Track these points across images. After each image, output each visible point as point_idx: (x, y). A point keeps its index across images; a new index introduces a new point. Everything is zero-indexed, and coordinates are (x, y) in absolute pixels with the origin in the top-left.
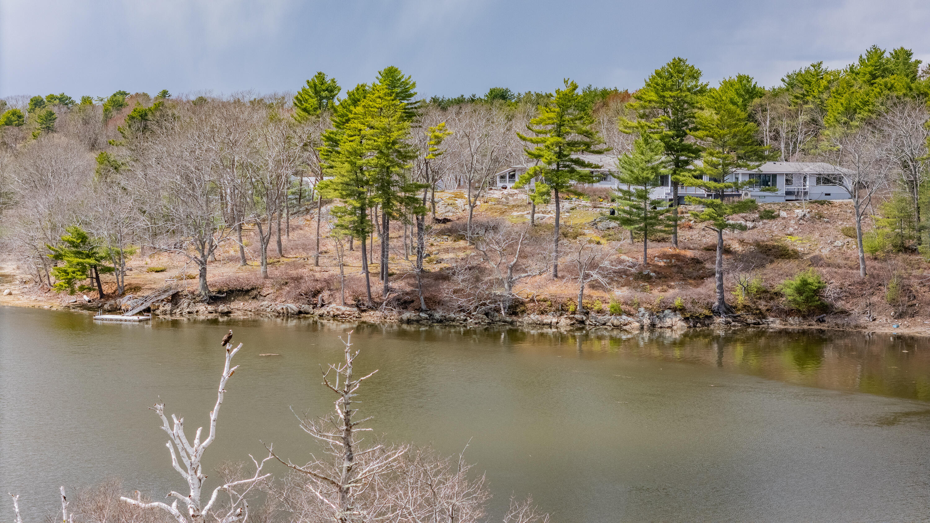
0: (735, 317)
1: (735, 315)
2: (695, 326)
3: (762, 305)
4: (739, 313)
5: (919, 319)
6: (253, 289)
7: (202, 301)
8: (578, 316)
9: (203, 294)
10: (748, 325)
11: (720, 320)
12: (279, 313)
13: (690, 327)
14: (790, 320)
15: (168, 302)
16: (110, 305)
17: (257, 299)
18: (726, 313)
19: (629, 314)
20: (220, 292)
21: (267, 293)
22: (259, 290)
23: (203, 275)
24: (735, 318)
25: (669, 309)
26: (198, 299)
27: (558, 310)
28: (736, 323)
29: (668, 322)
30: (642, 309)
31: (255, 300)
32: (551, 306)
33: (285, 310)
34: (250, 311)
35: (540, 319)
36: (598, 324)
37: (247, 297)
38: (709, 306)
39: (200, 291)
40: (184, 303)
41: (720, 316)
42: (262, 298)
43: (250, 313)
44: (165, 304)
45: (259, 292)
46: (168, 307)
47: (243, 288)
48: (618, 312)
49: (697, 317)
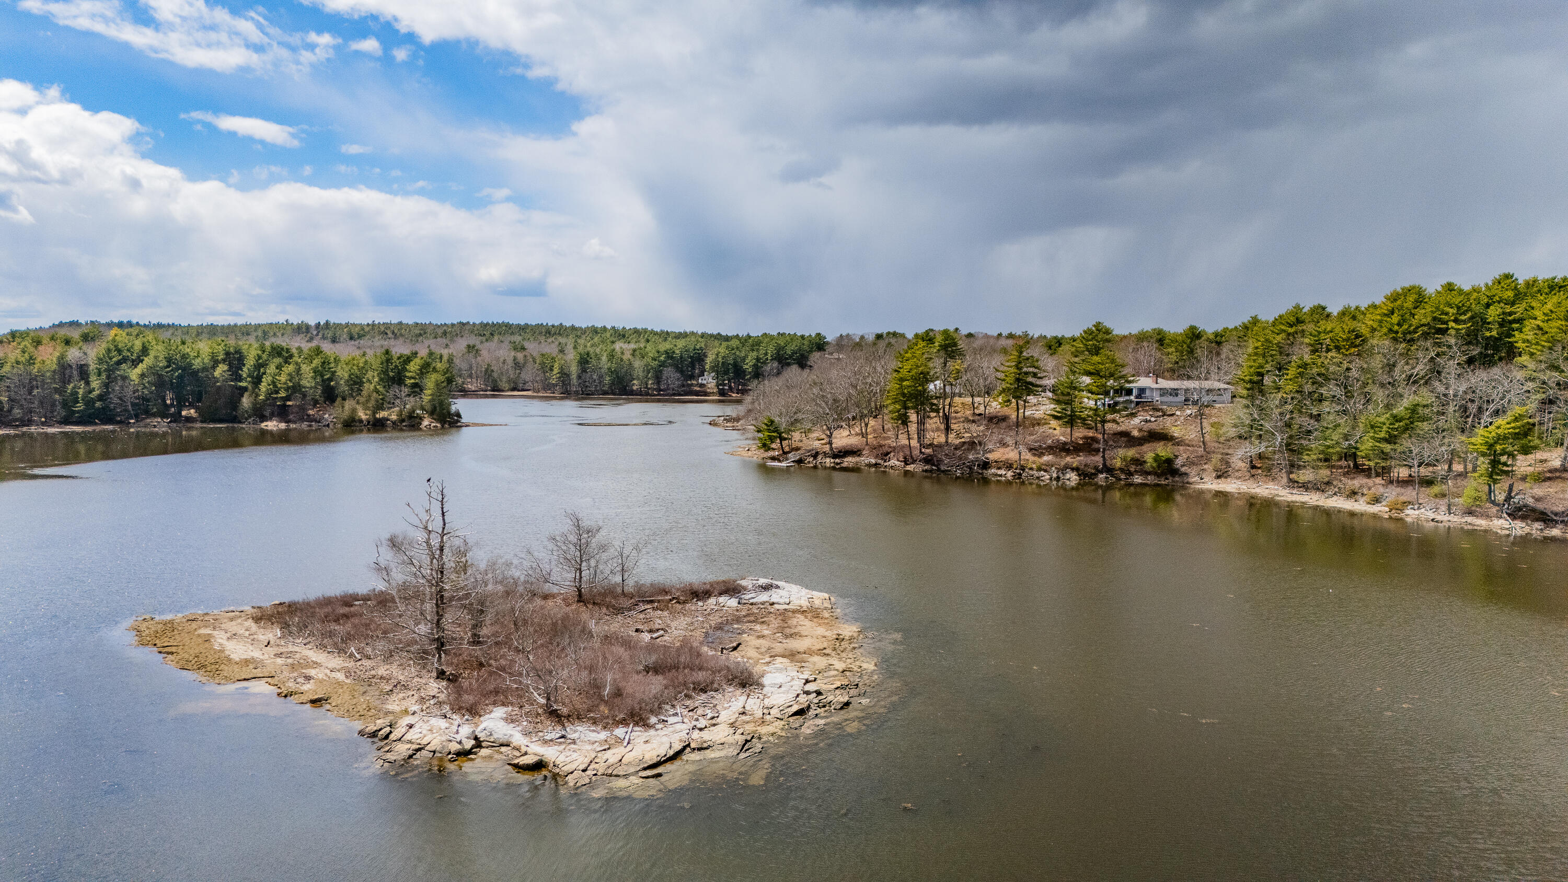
1: (1113, 473)
2: (1085, 479)
3: (1132, 469)
4: (1116, 472)
5: (1229, 480)
6: (857, 451)
7: (829, 457)
8: (1018, 471)
9: (830, 453)
10: (1121, 479)
11: (1101, 476)
12: (869, 464)
13: (1080, 480)
14: (1149, 477)
15: (811, 457)
18: (1107, 472)
19: (1045, 471)
20: (840, 452)
22: (859, 452)
23: (830, 443)
24: (1112, 476)
25: (1070, 468)
26: (827, 455)
27: (1007, 467)
28: (1112, 478)
29: (1068, 476)
31: (857, 457)
32: (1004, 465)
33: (871, 462)
34: (852, 463)
35: (997, 472)
36: (1028, 476)
37: (853, 455)
38: (1096, 468)
39: (828, 451)
40: (820, 457)
41: (1103, 474)
42: (860, 456)
46: (811, 459)
47: (851, 450)
48: (1039, 469)
49: (1087, 474)
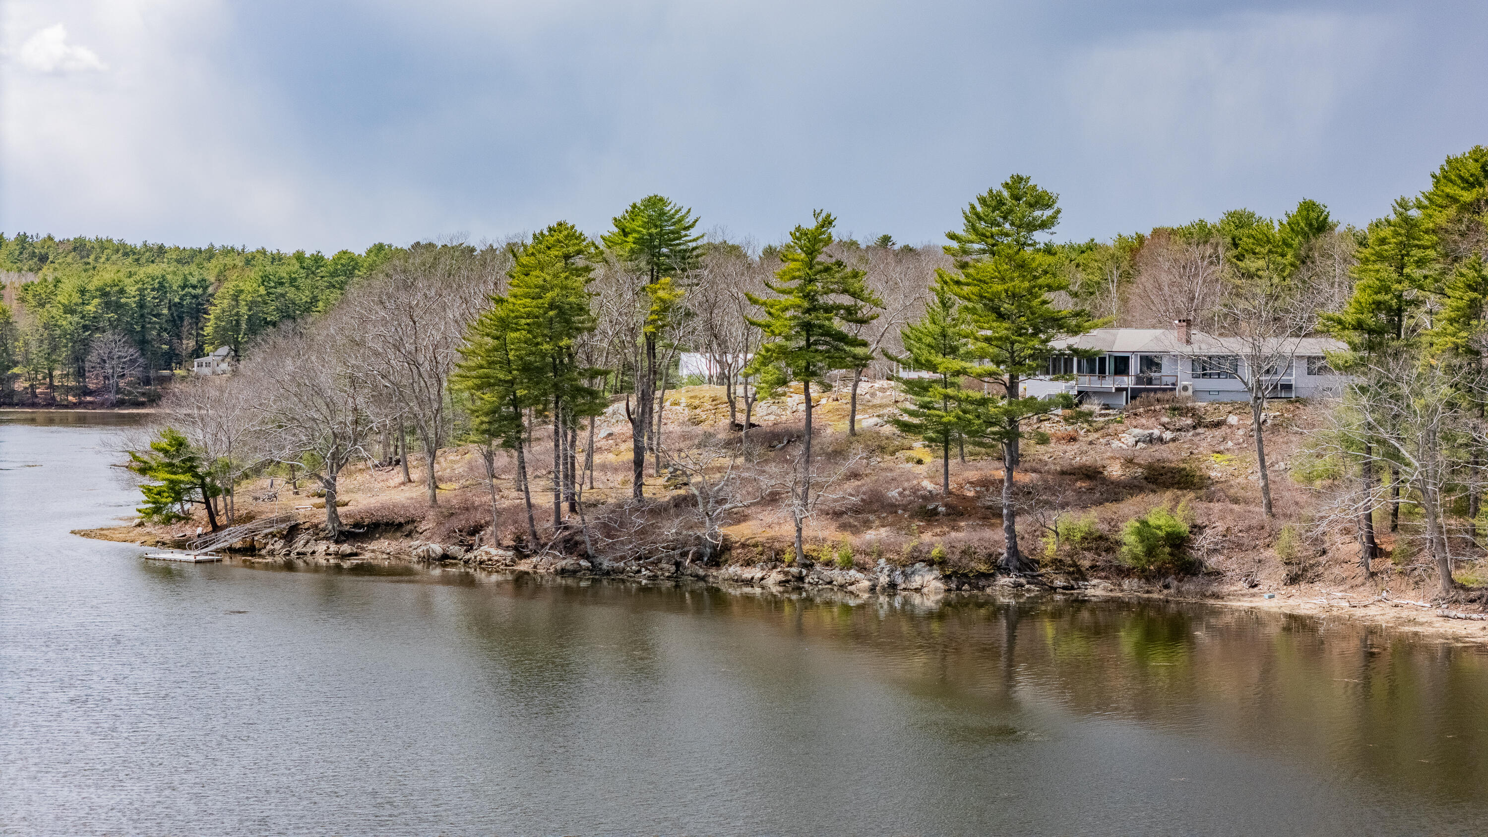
0: (1033, 577)
1: (1035, 574)
2: (958, 588)
3: (1086, 561)
4: (1043, 571)
6: (408, 523)
7: (327, 538)
8: (794, 570)
9: (330, 527)
10: (1054, 589)
11: (1004, 580)
12: (419, 557)
13: (949, 590)
14: (1126, 585)
15: (280, 538)
17: (412, 538)
18: (1020, 570)
19: (862, 568)
21: (424, 528)
22: (415, 524)
23: (330, 500)
24: (1033, 579)
25: (923, 561)
27: (770, 560)
28: (1032, 587)
29: (917, 581)
30: (882, 561)
32: (761, 554)
34: (391, 554)
35: (739, 572)
36: (821, 582)
38: (991, 559)
39: (326, 523)
40: (301, 539)
41: (1009, 575)
42: (417, 535)
43: (389, 557)
45: (415, 527)
46: (280, 545)
47: (393, 521)
48: (848, 564)
49: (965, 575)
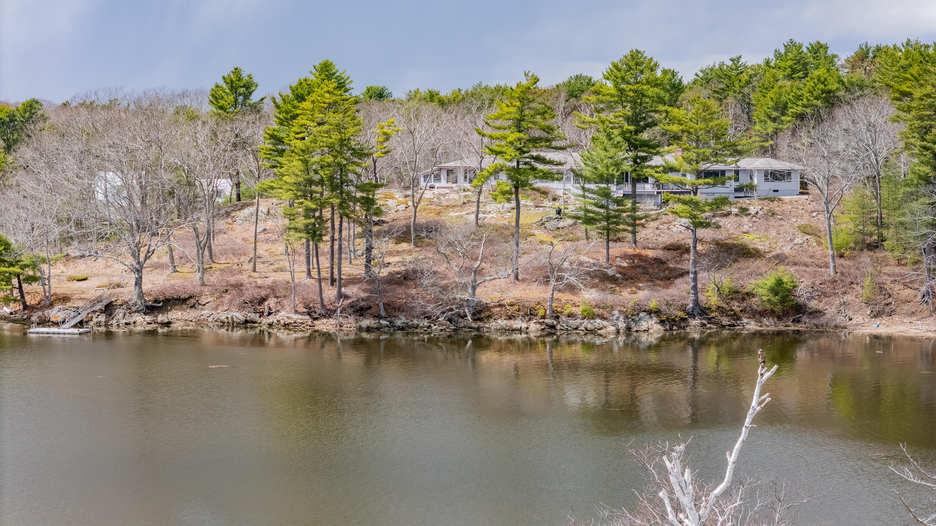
0: (709, 319)
1: (709, 317)
2: (671, 329)
3: (736, 306)
4: (713, 315)
5: (896, 318)
6: (190, 297)
7: (137, 311)
8: (548, 321)
9: (140, 303)
10: (723, 327)
11: (695, 322)
12: (224, 323)
15: (101, 313)
16: (38, 317)
17: (196, 308)
18: (700, 315)
19: (603, 318)
20: (156, 301)
21: (207, 301)
22: (197, 299)
23: (138, 283)
25: (644, 311)
26: (134, 309)
28: (712, 326)
29: (644, 325)
30: (616, 312)
31: (193, 309)
32: (518, 311)
33: (230, 319)
34: (191, 321)
35: (509, 324)
36: (569, 328)
37: (184, 306)
38: (683, 308)
39: (136, 300)
40: (119, 313)
41: (694, 318)
42: (200, 307)
43: (191, 323)
44: (98, 315)
45: (197, 301)
46: (102, 318)
47: (180, 297)
48: (587, 316)
49: (673, 320)
